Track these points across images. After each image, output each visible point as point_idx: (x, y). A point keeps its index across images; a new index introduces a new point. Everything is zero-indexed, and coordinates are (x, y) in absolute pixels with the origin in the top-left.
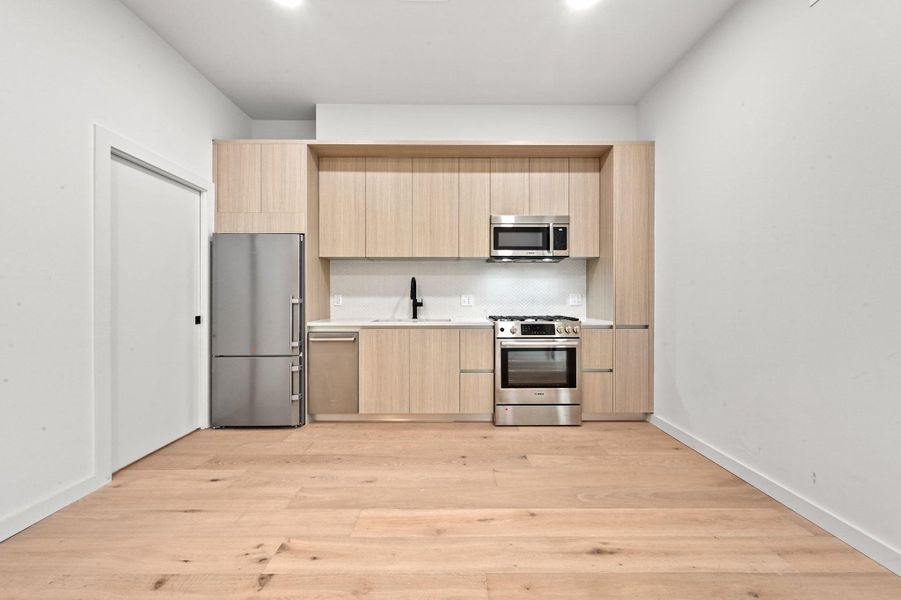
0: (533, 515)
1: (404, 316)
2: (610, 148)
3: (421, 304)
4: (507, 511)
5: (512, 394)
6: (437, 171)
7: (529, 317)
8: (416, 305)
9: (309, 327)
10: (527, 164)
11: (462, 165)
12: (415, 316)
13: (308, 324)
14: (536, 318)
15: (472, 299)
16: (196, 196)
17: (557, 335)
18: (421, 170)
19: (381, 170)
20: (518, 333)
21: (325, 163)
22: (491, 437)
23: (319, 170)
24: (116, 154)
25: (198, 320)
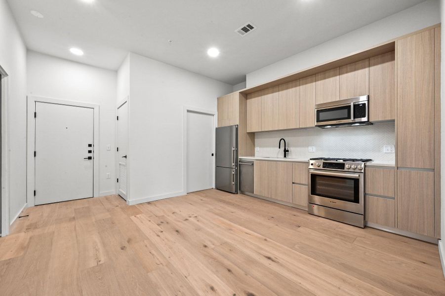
0: (266, 240)
1: (281, 157)
2: (394, 43)
3: (288, 151)
4: (256, 234)
5: (317, 199)
6: (289, 88)
7: (340, 159)
8: (286, 151)
9: (240, 159)
10: (338, 71)
11: (301, 82)
12: (285, 156)
13: (239, 157)
14: (337, 159)
15: (314, 148)
16: (213, 117)
17: (345, 170)
18: (282, 90)
19: (267, 94)
20: (321, 167)
21: (248, 97)
22: (298, 216)
23: (247, 99)
24: (188, 111)
25: (213, 155)
